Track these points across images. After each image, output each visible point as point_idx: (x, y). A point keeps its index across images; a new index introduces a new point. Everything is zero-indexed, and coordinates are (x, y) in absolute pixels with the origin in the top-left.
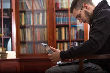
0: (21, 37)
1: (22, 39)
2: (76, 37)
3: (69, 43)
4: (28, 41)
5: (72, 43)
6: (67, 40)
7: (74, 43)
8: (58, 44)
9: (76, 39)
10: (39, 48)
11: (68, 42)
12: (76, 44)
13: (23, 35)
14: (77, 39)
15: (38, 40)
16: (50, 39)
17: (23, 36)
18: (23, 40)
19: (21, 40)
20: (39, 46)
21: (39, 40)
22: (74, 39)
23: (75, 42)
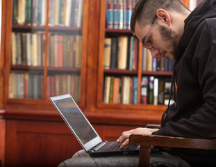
0: (14, 56)
1: (17, 59)
2: (155, 65)
3: (136, 80)
4: (32, 66)
5: (145, 79)
6: (133, 70)
7: (149, 81)
8: (109, 79)
9: (155, 70)
10: (57, 86)
11: (133, 75)
12: (153, 82)
13: (20, 50)
14: (157, 70)
15: (56, 66)
16: (87, 66)
17: (20, 54)
18: (20, 63)
19: (14, 62)
20: (57, 82)
21: (61, 65)
22: (150, 69)
23: (152, 78)
